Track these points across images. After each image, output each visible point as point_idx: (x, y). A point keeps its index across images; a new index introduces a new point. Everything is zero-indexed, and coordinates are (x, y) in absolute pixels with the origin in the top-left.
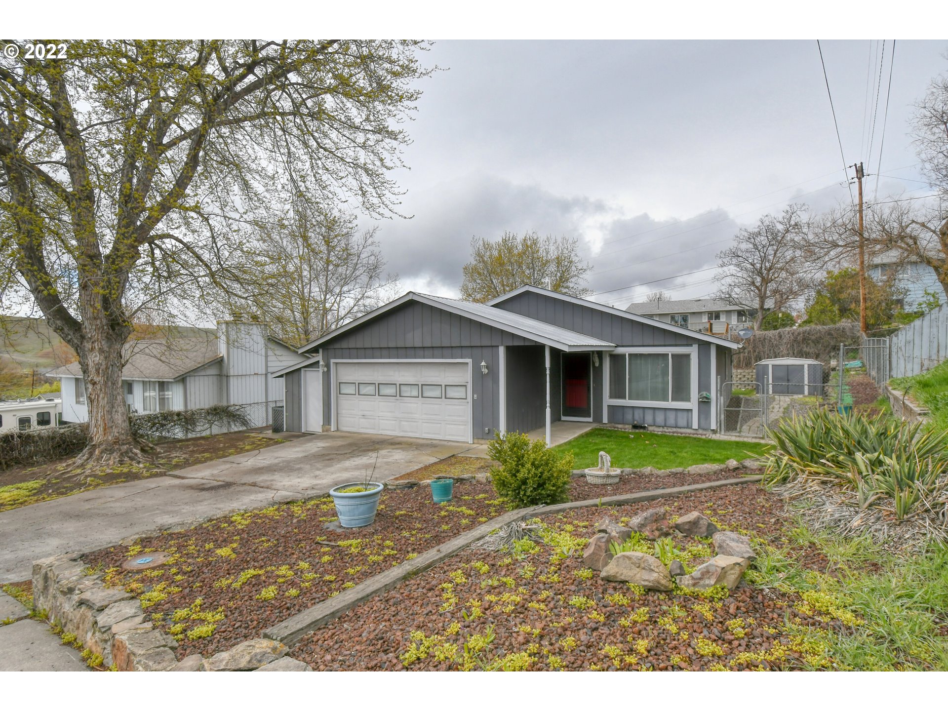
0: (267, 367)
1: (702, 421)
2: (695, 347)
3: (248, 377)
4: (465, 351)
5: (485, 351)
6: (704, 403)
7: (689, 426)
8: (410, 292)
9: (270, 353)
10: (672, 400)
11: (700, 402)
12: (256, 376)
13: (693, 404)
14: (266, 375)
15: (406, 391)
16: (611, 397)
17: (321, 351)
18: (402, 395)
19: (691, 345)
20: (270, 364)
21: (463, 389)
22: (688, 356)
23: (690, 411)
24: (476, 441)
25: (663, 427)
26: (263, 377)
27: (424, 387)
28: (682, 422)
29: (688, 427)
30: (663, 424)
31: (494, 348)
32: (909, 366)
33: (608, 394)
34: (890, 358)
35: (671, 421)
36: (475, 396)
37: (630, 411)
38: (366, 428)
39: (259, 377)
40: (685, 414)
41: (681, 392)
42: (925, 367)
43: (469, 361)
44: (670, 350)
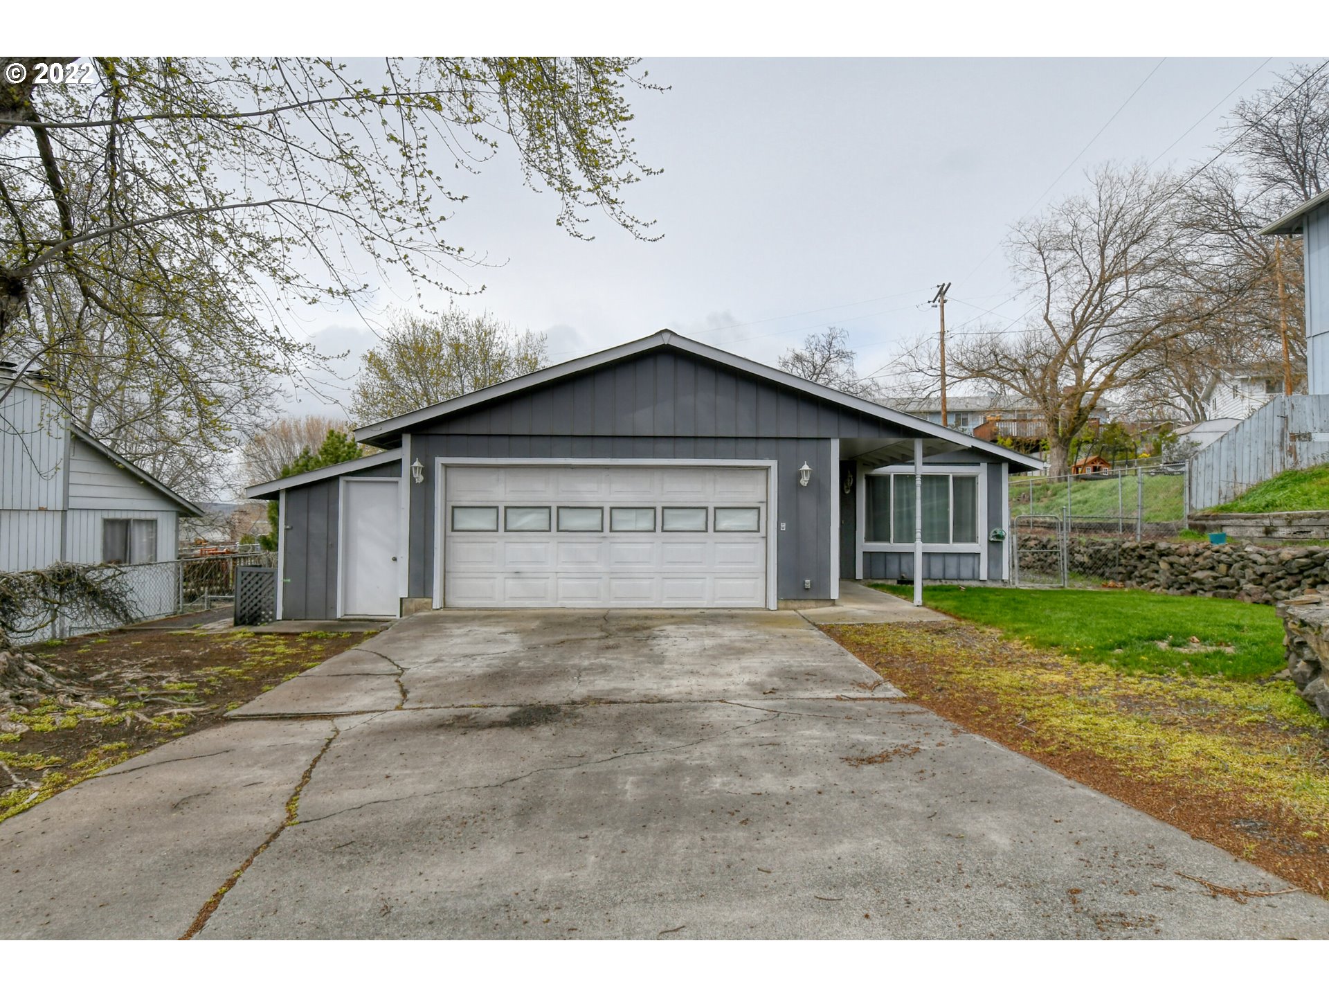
0: (66, 496)
1: (992, 571)
2: (984, 466)
3: (23, 515)
4: (762, 446)
5: (804, 446)
6: (996, 542)
7: (975, 577)
8: (666, 331)
9: (74, 466)
10: (954, 541)
11: (989, 542)
12: (41, 514)
13: (980, 546)
14: (64, 512)
15: (624, 521)
16: (868, 539)
17: (407, 440)
18: (615, 528)
19: (978, 464)
20: (73, 491)
21: (754, 514)
22: (972, 479)
23: (976, 555)
24: (782, 605)
25: (940, 580)
26: (58, 516)
27: (666, 511)
28: (966, 572)
29: (973, 579)
30: (941, 576)
31: (822, 442)
32: (1208, 494)
33: (864, 536)
34: (1190, 484)
35: (952, 572)
36: (783, 525)
37: (895, 560)
38: (520, 598)
39: (49, 516)
40: (970, 560)
41: (965, 529)
42: (1223, 496)
43: (773, 464)
44: (951, 471)
